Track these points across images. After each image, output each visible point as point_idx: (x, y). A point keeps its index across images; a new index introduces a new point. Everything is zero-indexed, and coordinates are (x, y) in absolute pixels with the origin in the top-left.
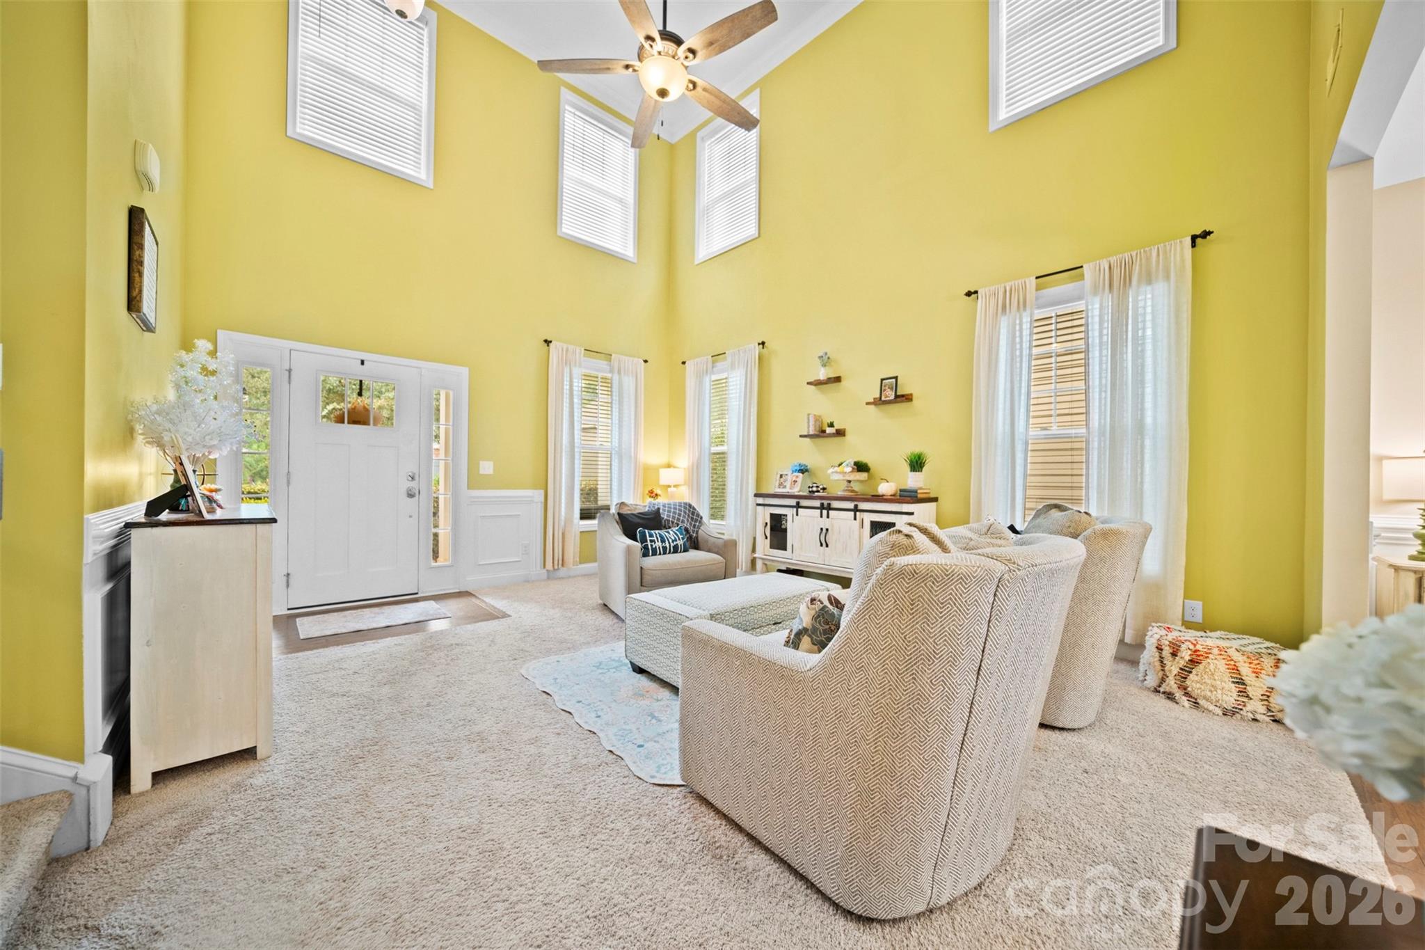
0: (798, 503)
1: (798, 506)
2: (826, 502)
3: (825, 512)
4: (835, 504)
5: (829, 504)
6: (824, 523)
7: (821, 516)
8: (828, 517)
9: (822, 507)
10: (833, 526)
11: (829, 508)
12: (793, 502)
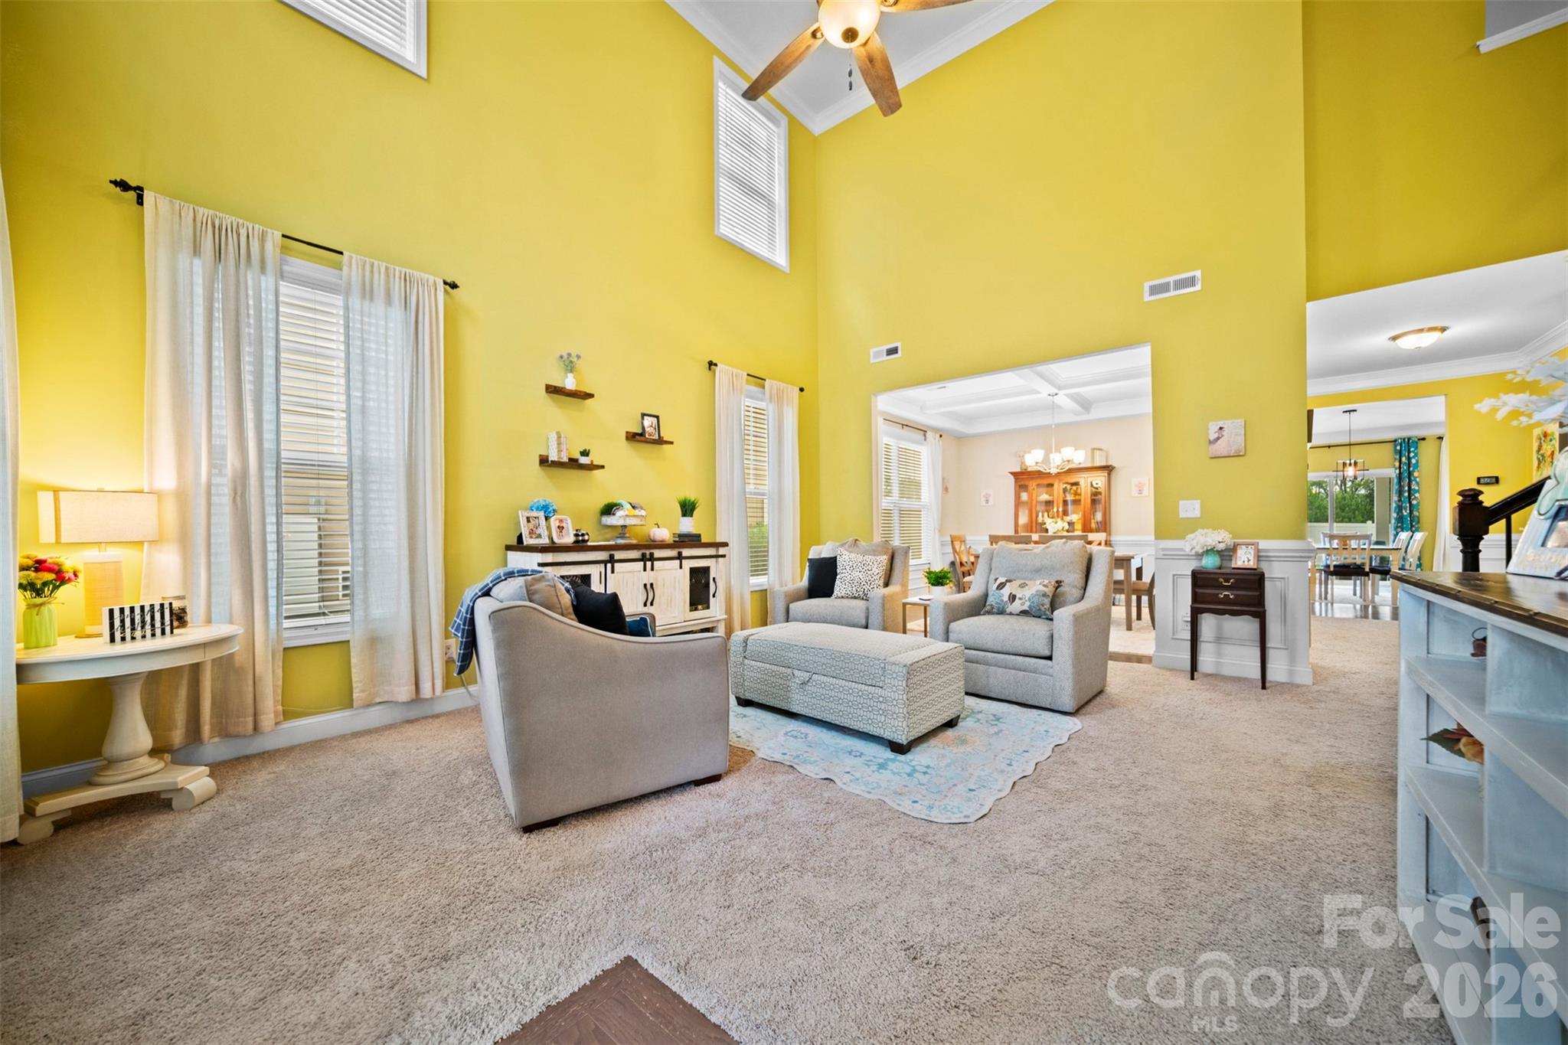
0: (612, 556)
1: (612, 560)
2: (648, 552)
3: (649, 564)
4: (658, 553)
5: (652, 555)
6: (648, 577)
7: (645, 570)
8: (652, 569)
9: (643, 559)
10: (656, 580)
11: (652, 559)
12: (603, 556)
